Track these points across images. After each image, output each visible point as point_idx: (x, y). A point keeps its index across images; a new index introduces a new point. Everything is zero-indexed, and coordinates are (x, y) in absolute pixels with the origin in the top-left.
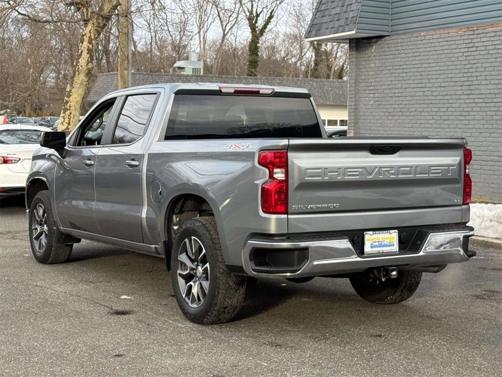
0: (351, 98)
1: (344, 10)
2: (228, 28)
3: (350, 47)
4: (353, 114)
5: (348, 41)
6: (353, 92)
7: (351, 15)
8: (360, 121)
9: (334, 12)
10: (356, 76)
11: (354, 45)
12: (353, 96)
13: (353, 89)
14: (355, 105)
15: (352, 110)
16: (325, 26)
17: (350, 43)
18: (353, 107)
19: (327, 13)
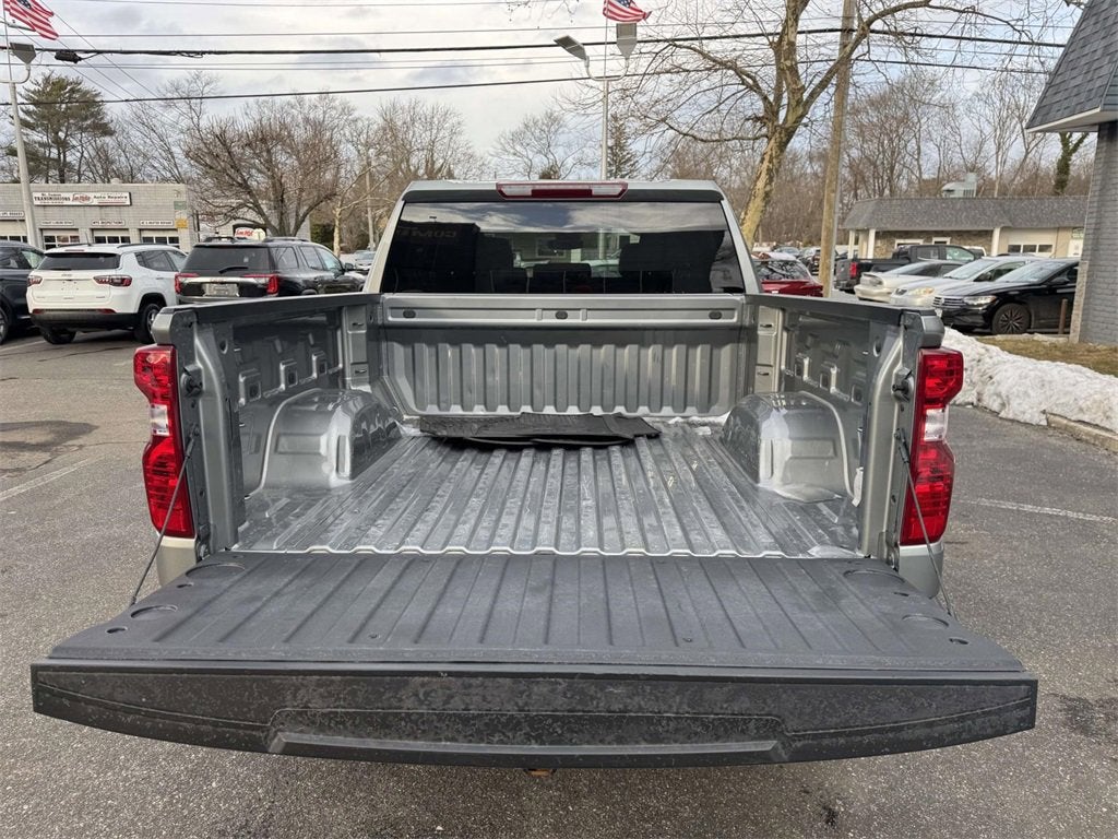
0: (1092, 213)
1: (1089, 78)
2: (1032, 145)
3: (1099, 136)
4: (1091, 236)
5: (1097, 128)
6: (1095, 205)
7: (1098, 83)
8: (1102, 247)
9: (1073, 83)
10: (1103, 179)
11: (1106, 132)
12: (1095, 210)
13: (1096, 199)
14: (1096, 224)
15: (1091, 231)
16: (1056, 107)
17: (1099, 131)
18: (1093, 226)
19: (1062, 87)
